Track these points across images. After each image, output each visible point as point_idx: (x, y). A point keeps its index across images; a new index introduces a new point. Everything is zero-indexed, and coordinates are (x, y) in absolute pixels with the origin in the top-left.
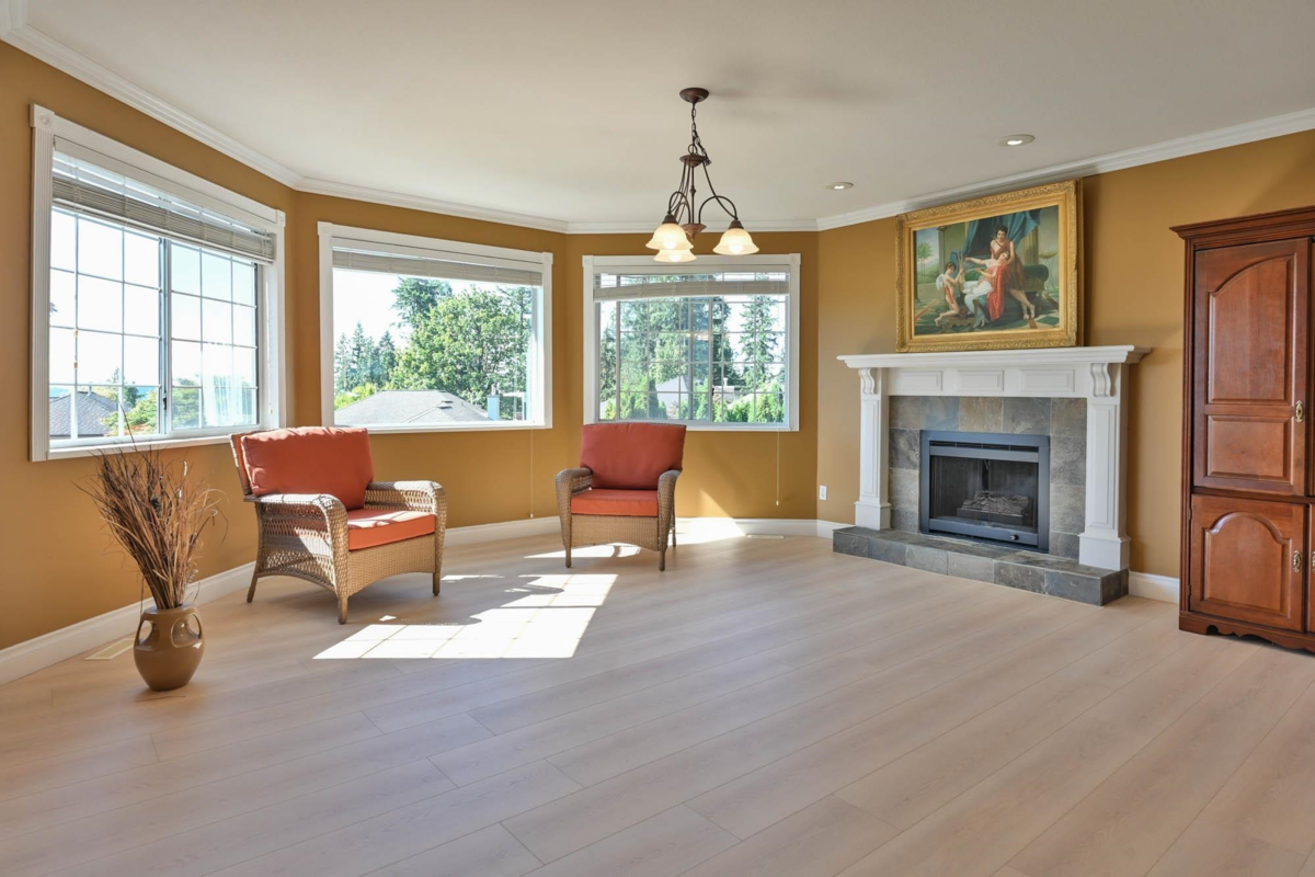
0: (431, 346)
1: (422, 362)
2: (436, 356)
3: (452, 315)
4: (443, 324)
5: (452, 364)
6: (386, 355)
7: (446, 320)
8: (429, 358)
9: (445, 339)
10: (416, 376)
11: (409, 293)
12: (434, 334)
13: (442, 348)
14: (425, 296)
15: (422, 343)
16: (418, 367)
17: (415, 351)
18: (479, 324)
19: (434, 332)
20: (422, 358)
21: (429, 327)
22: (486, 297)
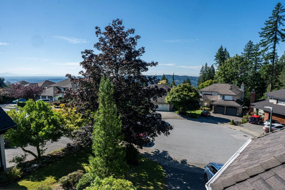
0: (225, 70)
1: (222, 74)
2: (226, 73)
3: (230, 63)
4: (228, 65)
5: (230, 74)
6: (212, 70)
7: (229, 64)
8: (224, 73)
9: (229, 68)
10: (221, 77)
11: (219, 56)
12: (226, 67)
13: (227, 70)
14: (223, 57)
15: (223, 69)
16: (221, 75)
17: (221, 71)
18: (238, 64)
19: (225, 67)
20: (222, 73)
21: (224, 66)
22: (240, 57)
